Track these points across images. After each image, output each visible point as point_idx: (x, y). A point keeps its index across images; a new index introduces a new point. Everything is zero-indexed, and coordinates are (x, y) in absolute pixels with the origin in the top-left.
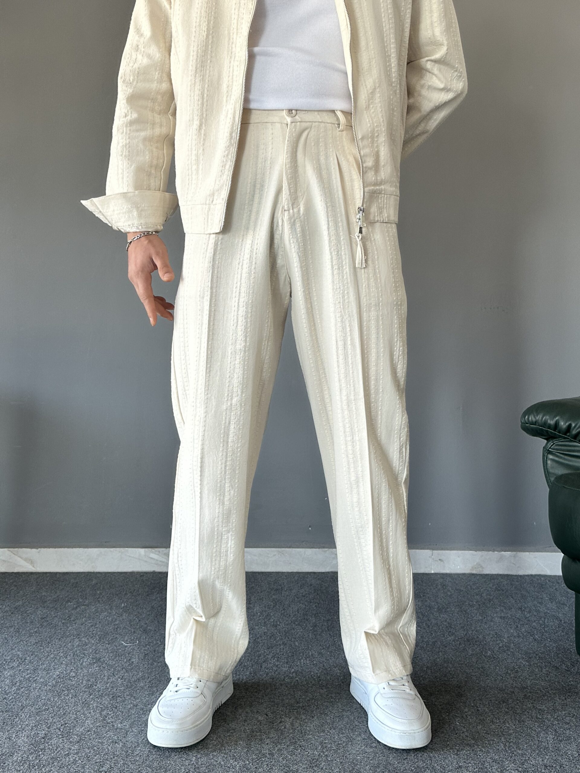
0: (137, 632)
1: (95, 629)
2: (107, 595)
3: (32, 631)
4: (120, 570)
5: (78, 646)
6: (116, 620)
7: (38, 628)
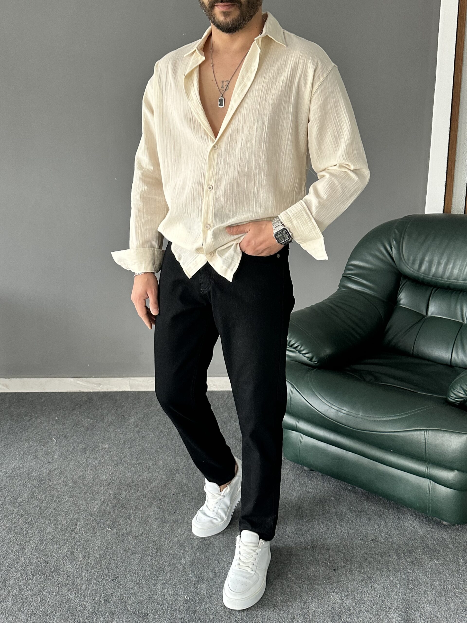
0: (61, 437)
1: (38, 436)
2: (49, 410)
3: (3, 438)
4: (60, 391)
5: (27, 447)
6: (50, 429)
7: (6, 435)
